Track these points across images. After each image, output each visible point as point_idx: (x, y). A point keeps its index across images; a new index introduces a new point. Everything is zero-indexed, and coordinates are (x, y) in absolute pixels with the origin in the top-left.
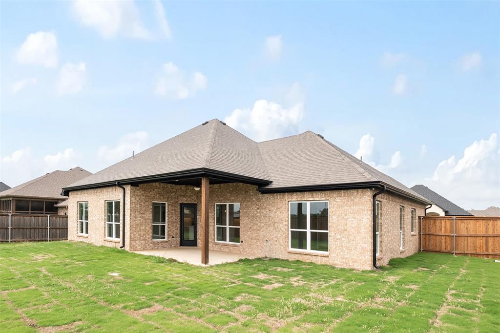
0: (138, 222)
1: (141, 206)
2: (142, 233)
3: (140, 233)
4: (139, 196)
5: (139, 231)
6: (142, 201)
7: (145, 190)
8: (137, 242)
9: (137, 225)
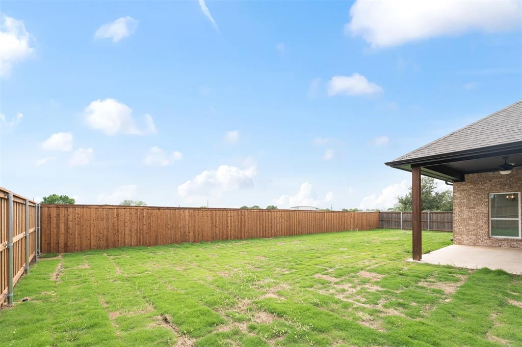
0: (465, 216)
1: (469, 200)
2: (471, 228)
3: (467, 228)
4: (466, 190)
5: (466, 226)
6: (470, 195)
7: (474, 183)
8: (464, 236)
9: (464, 220)
